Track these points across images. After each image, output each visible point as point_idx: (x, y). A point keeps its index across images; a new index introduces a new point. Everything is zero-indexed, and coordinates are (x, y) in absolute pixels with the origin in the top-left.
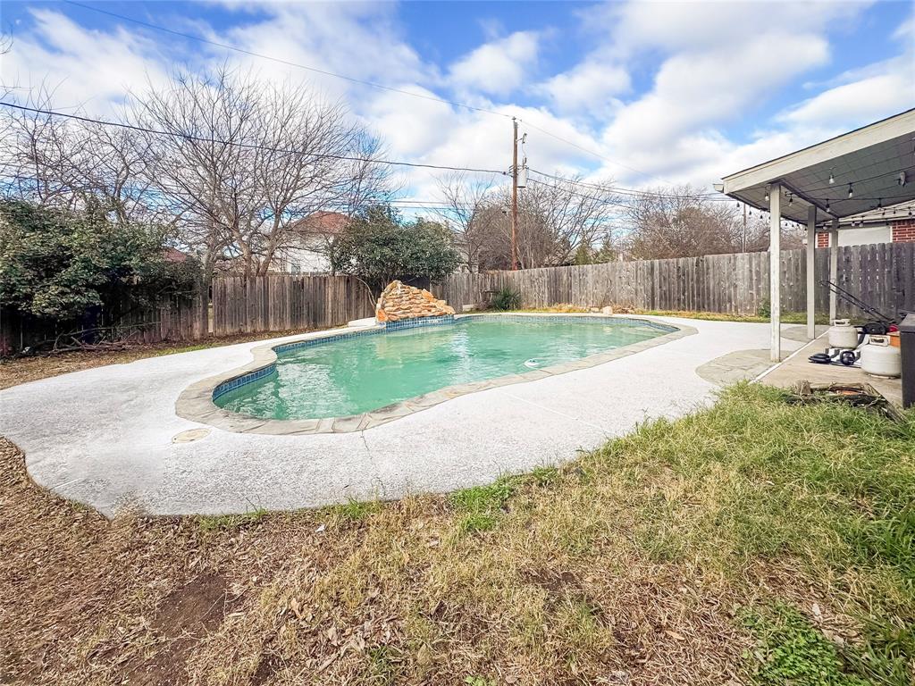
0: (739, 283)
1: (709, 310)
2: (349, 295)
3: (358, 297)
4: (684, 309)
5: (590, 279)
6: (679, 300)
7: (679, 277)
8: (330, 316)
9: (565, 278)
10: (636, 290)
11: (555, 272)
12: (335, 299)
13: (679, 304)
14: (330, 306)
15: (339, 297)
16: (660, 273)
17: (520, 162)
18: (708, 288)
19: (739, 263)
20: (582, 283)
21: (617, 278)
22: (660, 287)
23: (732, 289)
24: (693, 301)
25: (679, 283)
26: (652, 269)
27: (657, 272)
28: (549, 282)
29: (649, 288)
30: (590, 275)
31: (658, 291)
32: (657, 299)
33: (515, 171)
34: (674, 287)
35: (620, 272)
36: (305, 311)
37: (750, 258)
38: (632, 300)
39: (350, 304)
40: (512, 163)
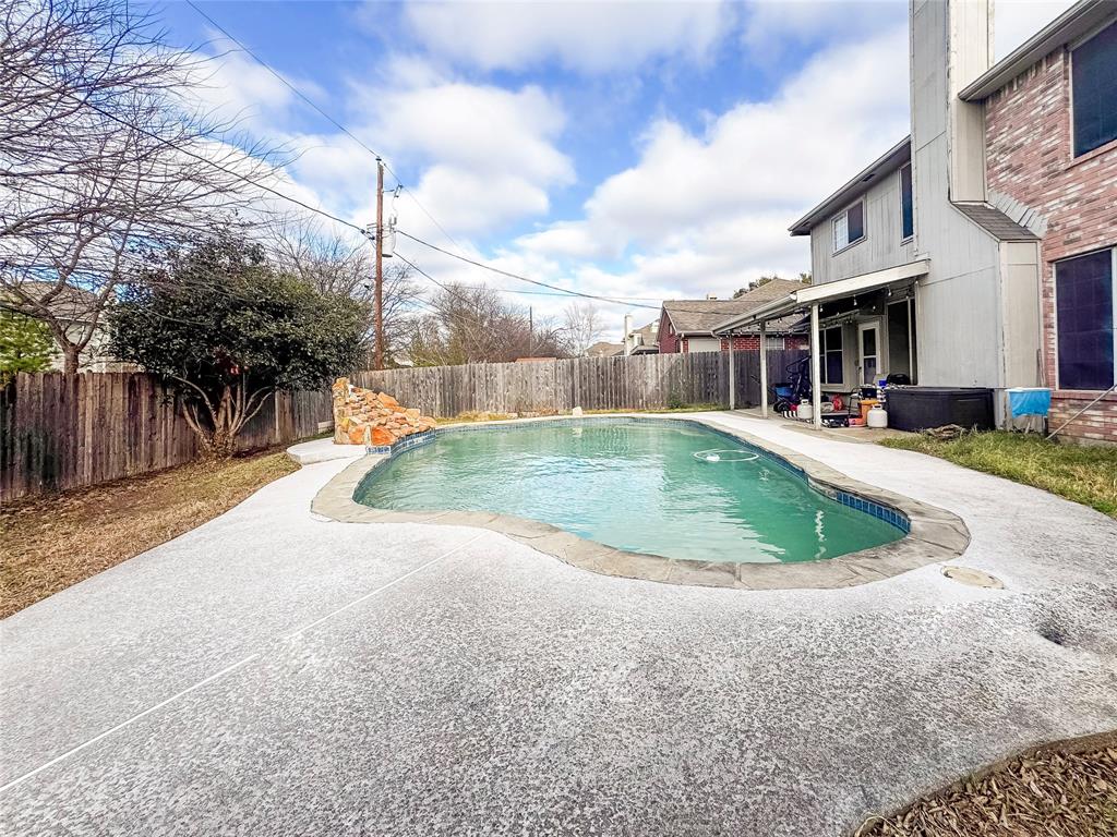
0: (649, 381)
1: (625, 407)
2: (134, 412)
3: (154, 417)
4: (603, 408)
5: (500, 380)
6: (598, 399)
7: (598, 376)
8: (88, 462)
9: (466, 379)
10: (555, 390)
11: (452, 371)
12: (101, 423)
13: (599, 403)
14: (89, 440)
15: (111, 419)
16: (581, 372)
17: (385, 221)
18: (624, 386)
19: (649, 361)
20: (490, 384)
21: (534, 378)
22: (581, 387)
23: (643, 387)
24: (611, 399)
25: (598, 384)
26: (572, 368)
27: (577, 371)
28: (442, 385)
29: (569, 388)
30: (500, 375)
31: (578, 391)
32: (577, 399)
33: (380, 232)
34: (594, 386)
35: (537, 371)
36: (20, 458)
37: (657, 359)
38: (551, 401)
39: (137, 434)
40: (374, 220)
